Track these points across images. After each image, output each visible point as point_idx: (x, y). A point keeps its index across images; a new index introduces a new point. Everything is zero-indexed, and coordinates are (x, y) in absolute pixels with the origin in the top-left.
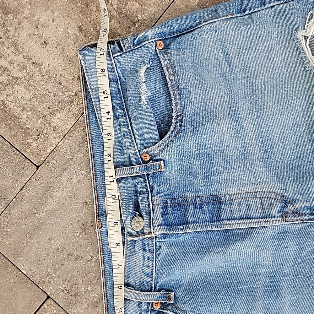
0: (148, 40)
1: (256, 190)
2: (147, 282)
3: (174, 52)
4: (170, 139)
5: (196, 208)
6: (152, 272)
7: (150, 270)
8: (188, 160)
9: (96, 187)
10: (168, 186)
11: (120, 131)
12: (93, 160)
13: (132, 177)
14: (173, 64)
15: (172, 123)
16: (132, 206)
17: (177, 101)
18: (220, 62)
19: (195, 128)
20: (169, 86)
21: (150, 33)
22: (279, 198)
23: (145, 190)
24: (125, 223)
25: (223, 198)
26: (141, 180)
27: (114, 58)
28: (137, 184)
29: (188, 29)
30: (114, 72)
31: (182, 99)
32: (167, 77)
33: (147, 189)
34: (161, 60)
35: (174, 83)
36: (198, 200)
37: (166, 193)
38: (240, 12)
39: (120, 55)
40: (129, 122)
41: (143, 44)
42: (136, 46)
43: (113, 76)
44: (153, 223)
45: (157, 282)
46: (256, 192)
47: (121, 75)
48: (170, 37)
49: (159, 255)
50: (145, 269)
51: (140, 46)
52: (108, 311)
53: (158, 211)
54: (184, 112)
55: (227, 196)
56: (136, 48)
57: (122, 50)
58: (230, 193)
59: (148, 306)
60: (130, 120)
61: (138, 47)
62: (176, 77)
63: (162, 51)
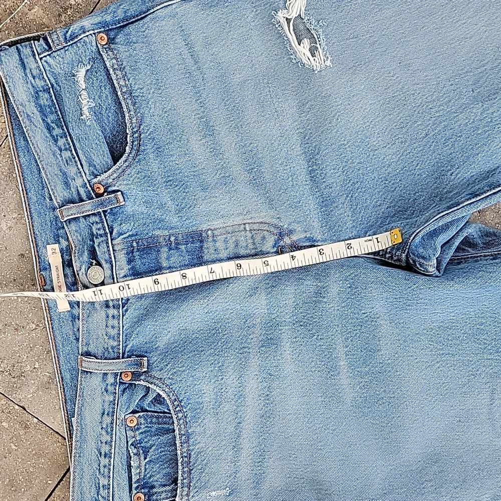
0: (84, 32)
1: (245, 222)
2: (113, 348)
3: (122, 48)
4: (127, 164)
5: (170, 249)
6: (119, 334)
7: (116, 331)
8: (153, 191)
9: (34, 233)
10: (132, 224)
11: (61, 156)
12: (26, 198)
13: (85, 217)
14: (122, 65)
15: (127, 143)
16: (86, 253)
17: (132, 113)
18: (184, 58)
19: (159, 148)
20: (119, 93)
21: (87, 23)
22: (272, 229)
23: (102, 232)
24: (78, 274)
25: (204, 235)
26: (97, 219)
27: (41, 59)
28: (91, 225)
29: (137, 16)
30: (43, 78)
31: (138, 110)
32: (115, 82)
33: (105, 230)
34: (106, 59)
35: (124, 89)
36: (172, 239)
37: (131, 233)
39: (49, 55)
40: (71, 144)
41: (79, 38)
42: (69, 42)
43: (43, 84)
44: (116, 274)
45: (126, 346)
46: (244, 224)
47: (53, 81)
48: (114, 27)
49: (126, 311)
50: (110, 330)
51: (74, 41)
52: (64, 391)
53: (122, 258)
54: (142, 127)
55: (210, 232)
56: (69, 44)
57: (50, 48)
58: (213, 228)
59: (116, 379)
60: (72, 141)
61: (72, 42)
62: (127, 82)
63: (105, 47)
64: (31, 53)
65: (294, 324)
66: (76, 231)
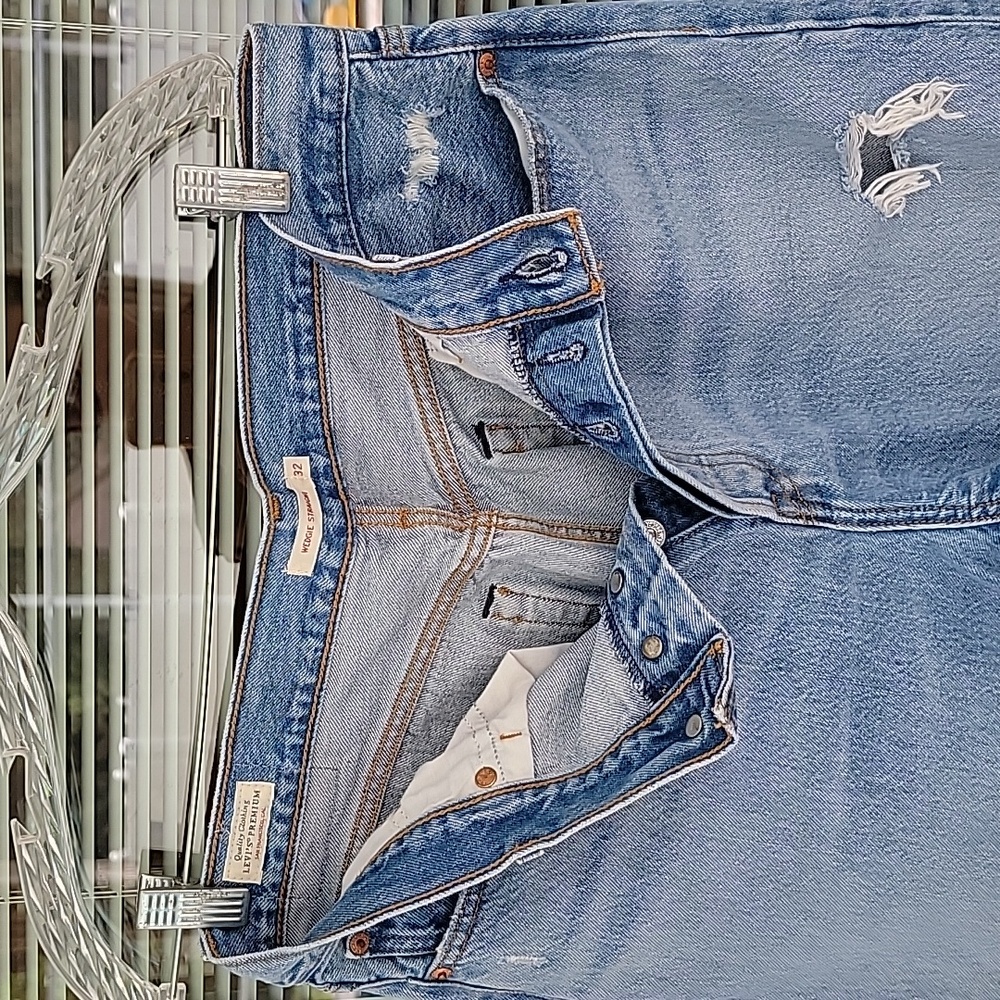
0: (455, 44)
27: (351, 61)
30: (340, 99)
39: (370, 61)
41: (441, 52)
42: (419, 50)
48: (516, 45)
51: (429, 54)
56: (418, 54)
61: (424, 54)
64: (333, 44)
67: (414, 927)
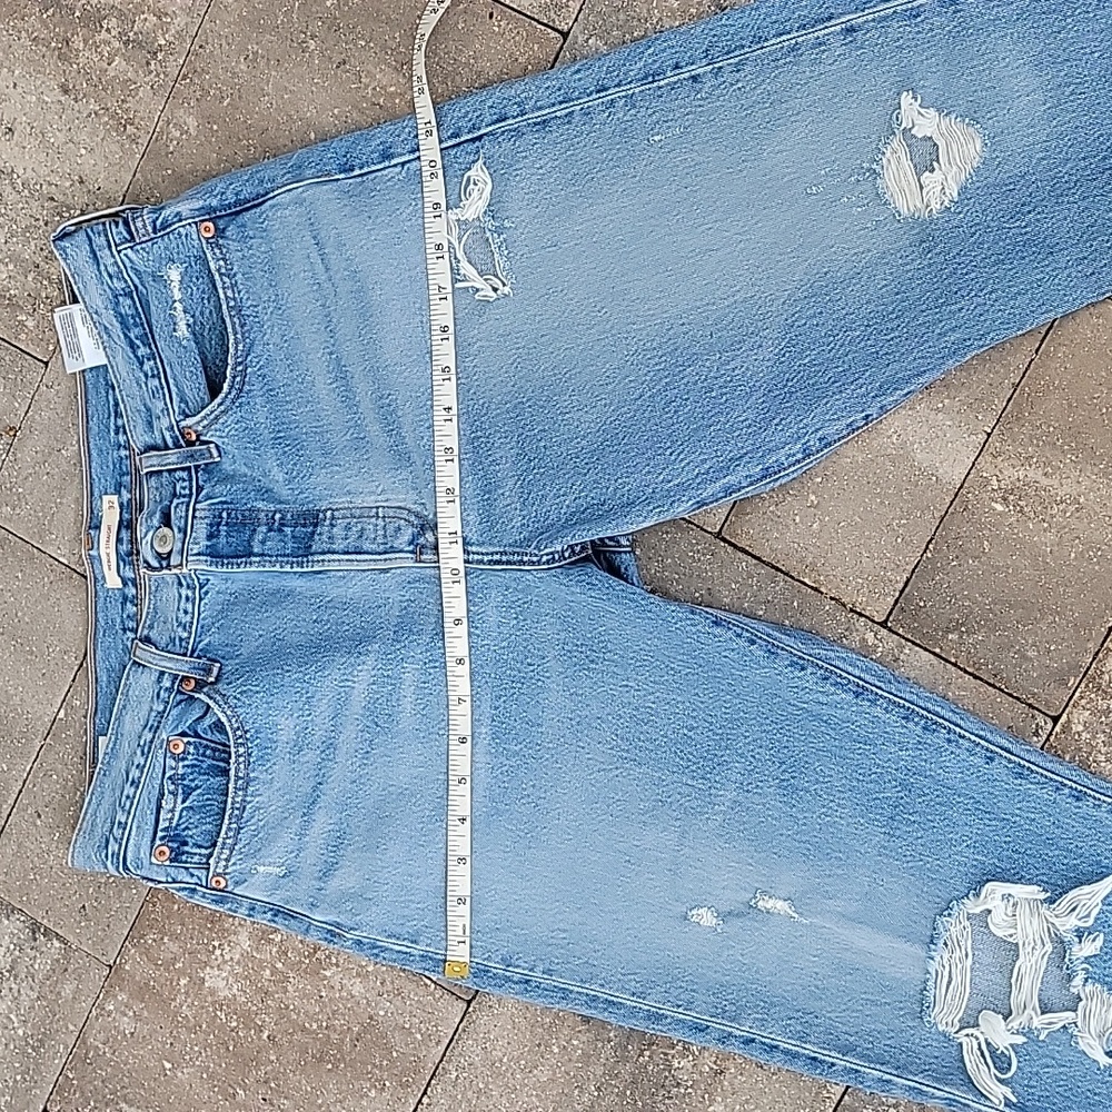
0: (180, 220)
1: (378, 504)
3: (233, 246)
4: (222, 408)
5: (270, 530)
10: (229, 487)
11: (147, 386)
13: (169, 471)
14: (232, 269)
15: (226, 378)
17: (239, 336)
18: (312, 263)
19: (271, 390)
20: (224, 307)
21: (184, 208)
22: (413, 519)
25: (321, 515)
26: (184, 475)
27: (119, 252)
28: (176, 483)
29: (254, 200)
31: (247, 335)
32: (220, 291)
33: (191, 490)
34: (210, 259)
35: (232, 303)
36: (278, 516)
37: (224, 499)
38: (345, 171)
39: (131, 248)
40: (161, 370)
41: (172, 228)
42: (159, 232)
43: (123, 286)
46: (377, 508)
47: (137, 281)
48: (224, 213)
51: (166, 231)
53: (202, 530)
54: (249, 358)
55: (329, 513)
56: (159, 234)
57: (133, 238)
58: (334, 508)
60: (163, 367)
61: (162, 233)
62: (236, 295)
63: (210, 241)
64: (105, 243)
65: (425, 663)
66: (157, 489)
67: (200, 847)
